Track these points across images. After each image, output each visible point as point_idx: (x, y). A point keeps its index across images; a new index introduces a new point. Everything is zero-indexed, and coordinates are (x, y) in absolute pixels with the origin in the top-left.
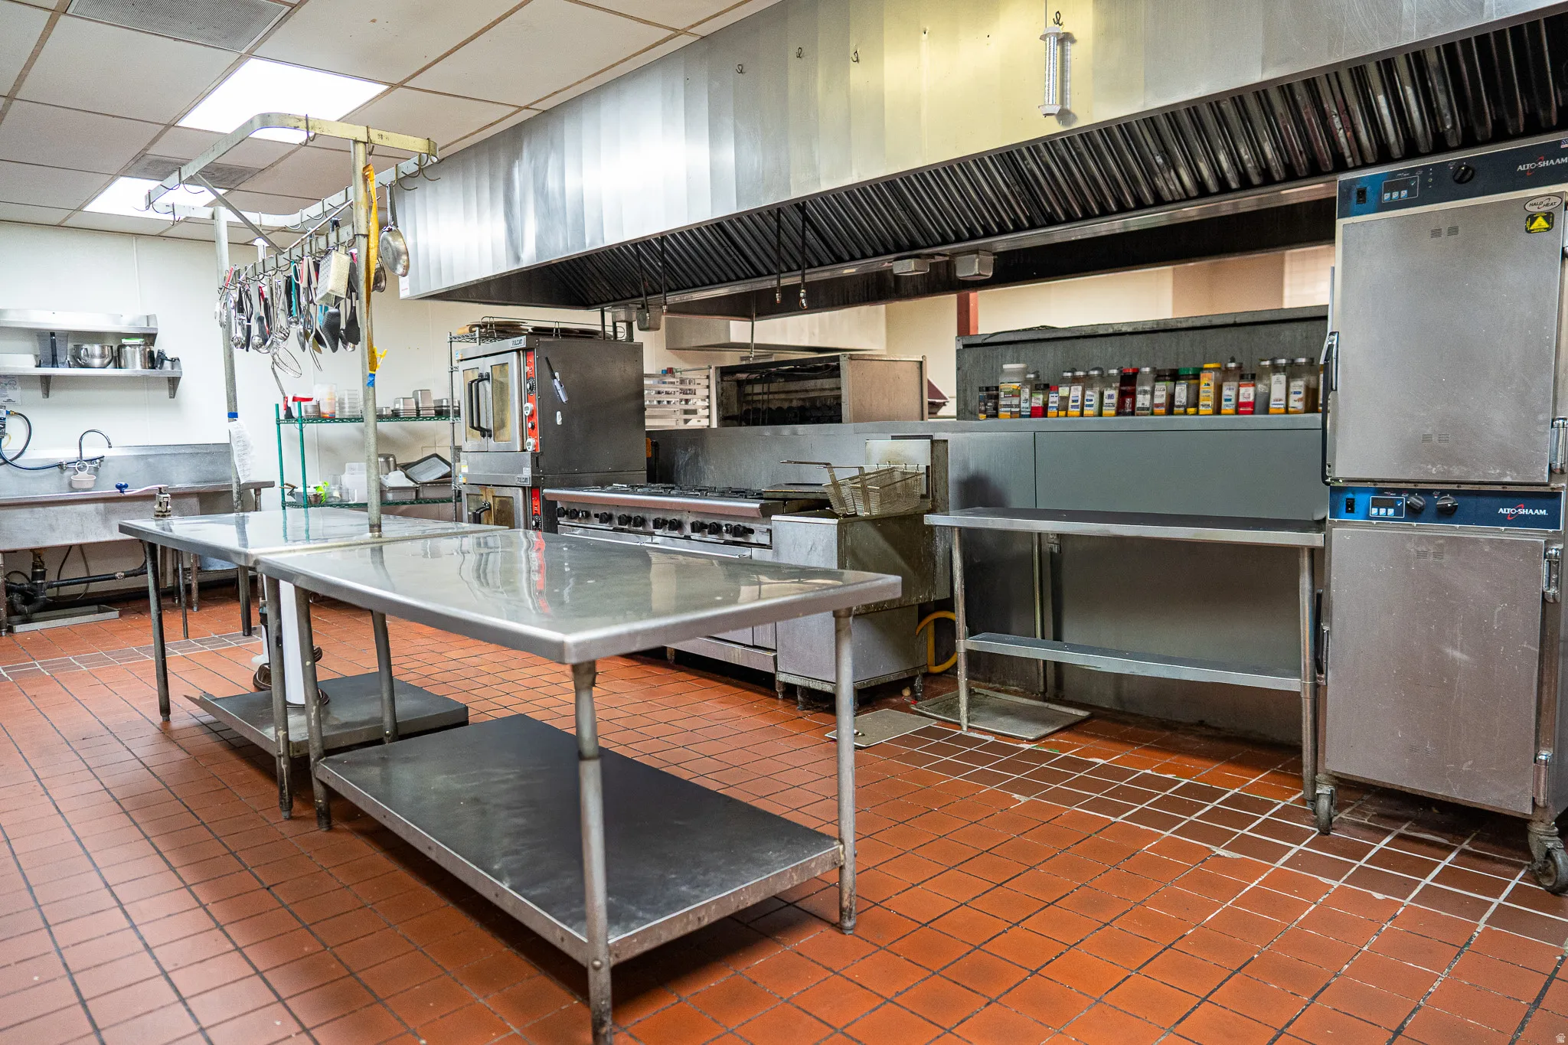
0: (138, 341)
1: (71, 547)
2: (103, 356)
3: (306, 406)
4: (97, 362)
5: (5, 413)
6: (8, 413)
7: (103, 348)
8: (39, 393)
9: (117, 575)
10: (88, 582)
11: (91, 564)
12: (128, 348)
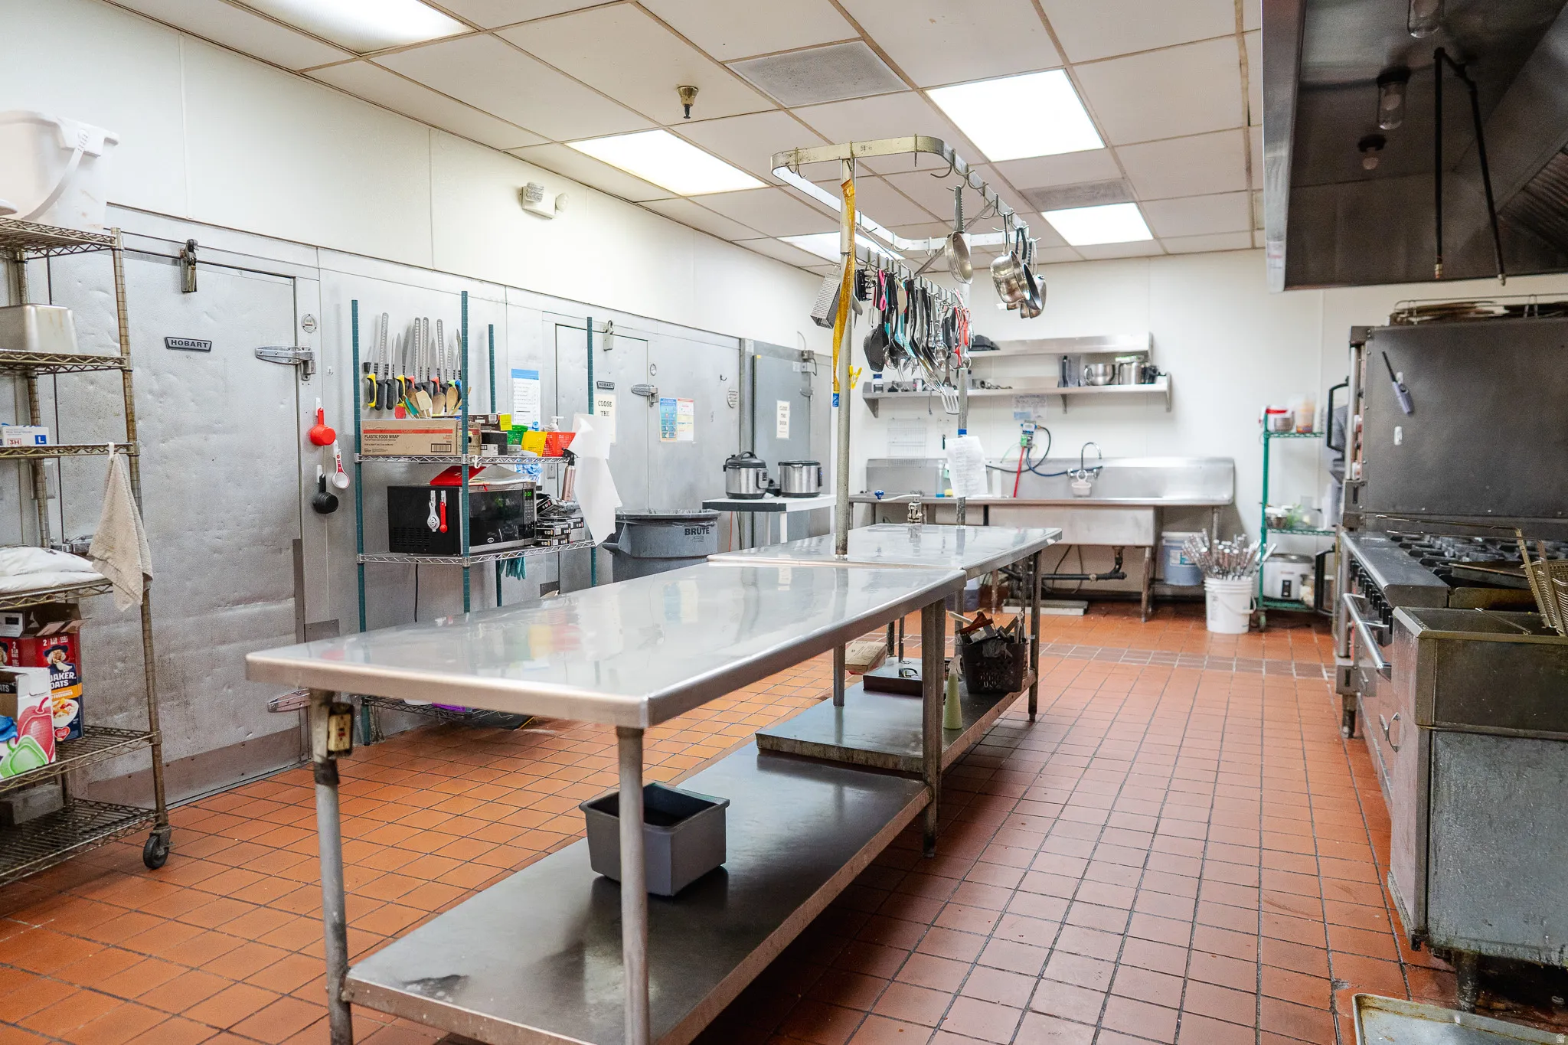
0: (1133, 358)
1: (1070, 546)
2: (1105, 374)
3: (1275, 420)
4: (1100, 380)
5: (1034, 426)
6: (1036, 427)
7: (1105, 366)
8: (1060, 409)
9: (1091, 577)
10: (1082, 579)
11: (1086, 563)
12: (1125, 365)
